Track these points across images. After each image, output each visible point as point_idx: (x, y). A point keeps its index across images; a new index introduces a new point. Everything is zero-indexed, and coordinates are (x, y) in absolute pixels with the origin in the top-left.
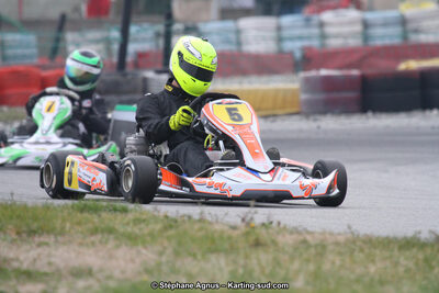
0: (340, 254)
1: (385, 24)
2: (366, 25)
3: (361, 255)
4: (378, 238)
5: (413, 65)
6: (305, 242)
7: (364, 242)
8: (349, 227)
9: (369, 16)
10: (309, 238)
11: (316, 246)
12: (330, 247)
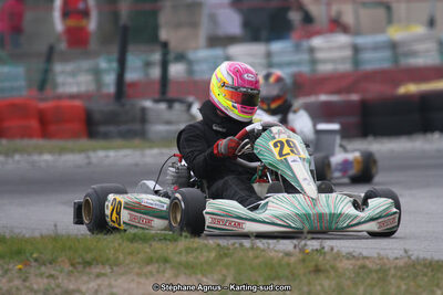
0: (402, 278)
1: (376, 48)
2: (356, 49)
3: (426, 279)
4: (438, 262)
5: (412, 88)
6: (363, 267)
7: (425, 265)
8: (406, 251)
9: (360, 40)
10: (367, 262)
11: (377, 271)
12: (392, 272)
